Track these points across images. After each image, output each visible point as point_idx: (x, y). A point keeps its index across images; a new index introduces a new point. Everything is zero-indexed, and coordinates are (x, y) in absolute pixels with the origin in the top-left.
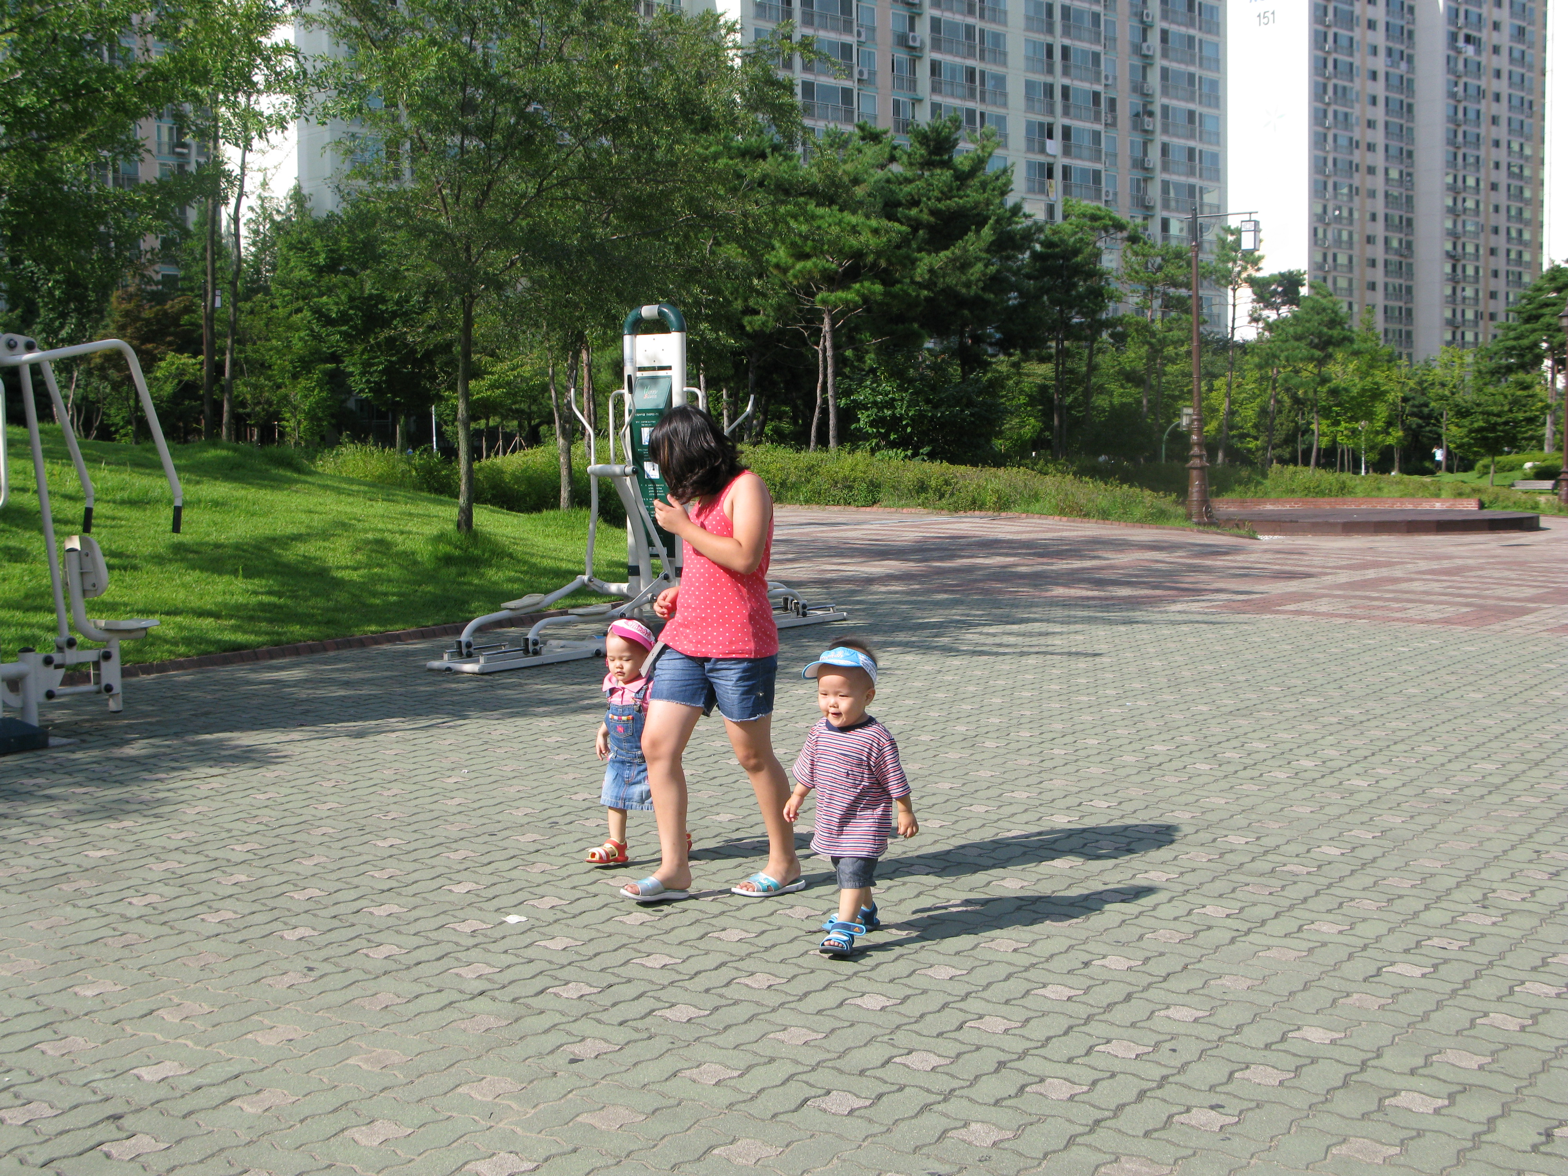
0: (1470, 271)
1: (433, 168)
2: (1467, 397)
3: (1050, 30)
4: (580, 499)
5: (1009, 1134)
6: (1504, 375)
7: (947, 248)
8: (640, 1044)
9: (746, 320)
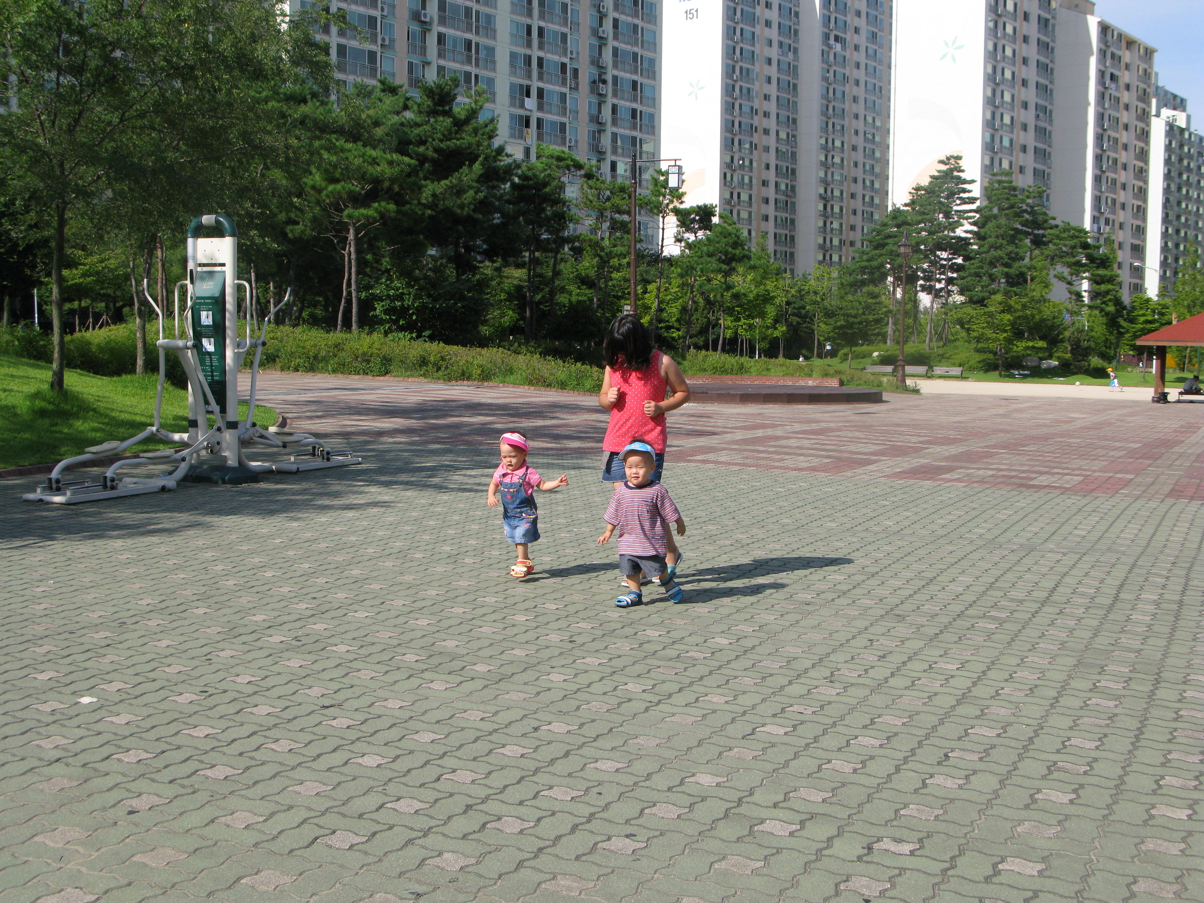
0: (836, 209)
1: (33, 98)
2: (833, 303)
3: (530, 14)
4: (151, 366)
5: (473, 860)
6: (859, 287)
7: (446, 178)
8: (185, 797)
9: (289, 228)
